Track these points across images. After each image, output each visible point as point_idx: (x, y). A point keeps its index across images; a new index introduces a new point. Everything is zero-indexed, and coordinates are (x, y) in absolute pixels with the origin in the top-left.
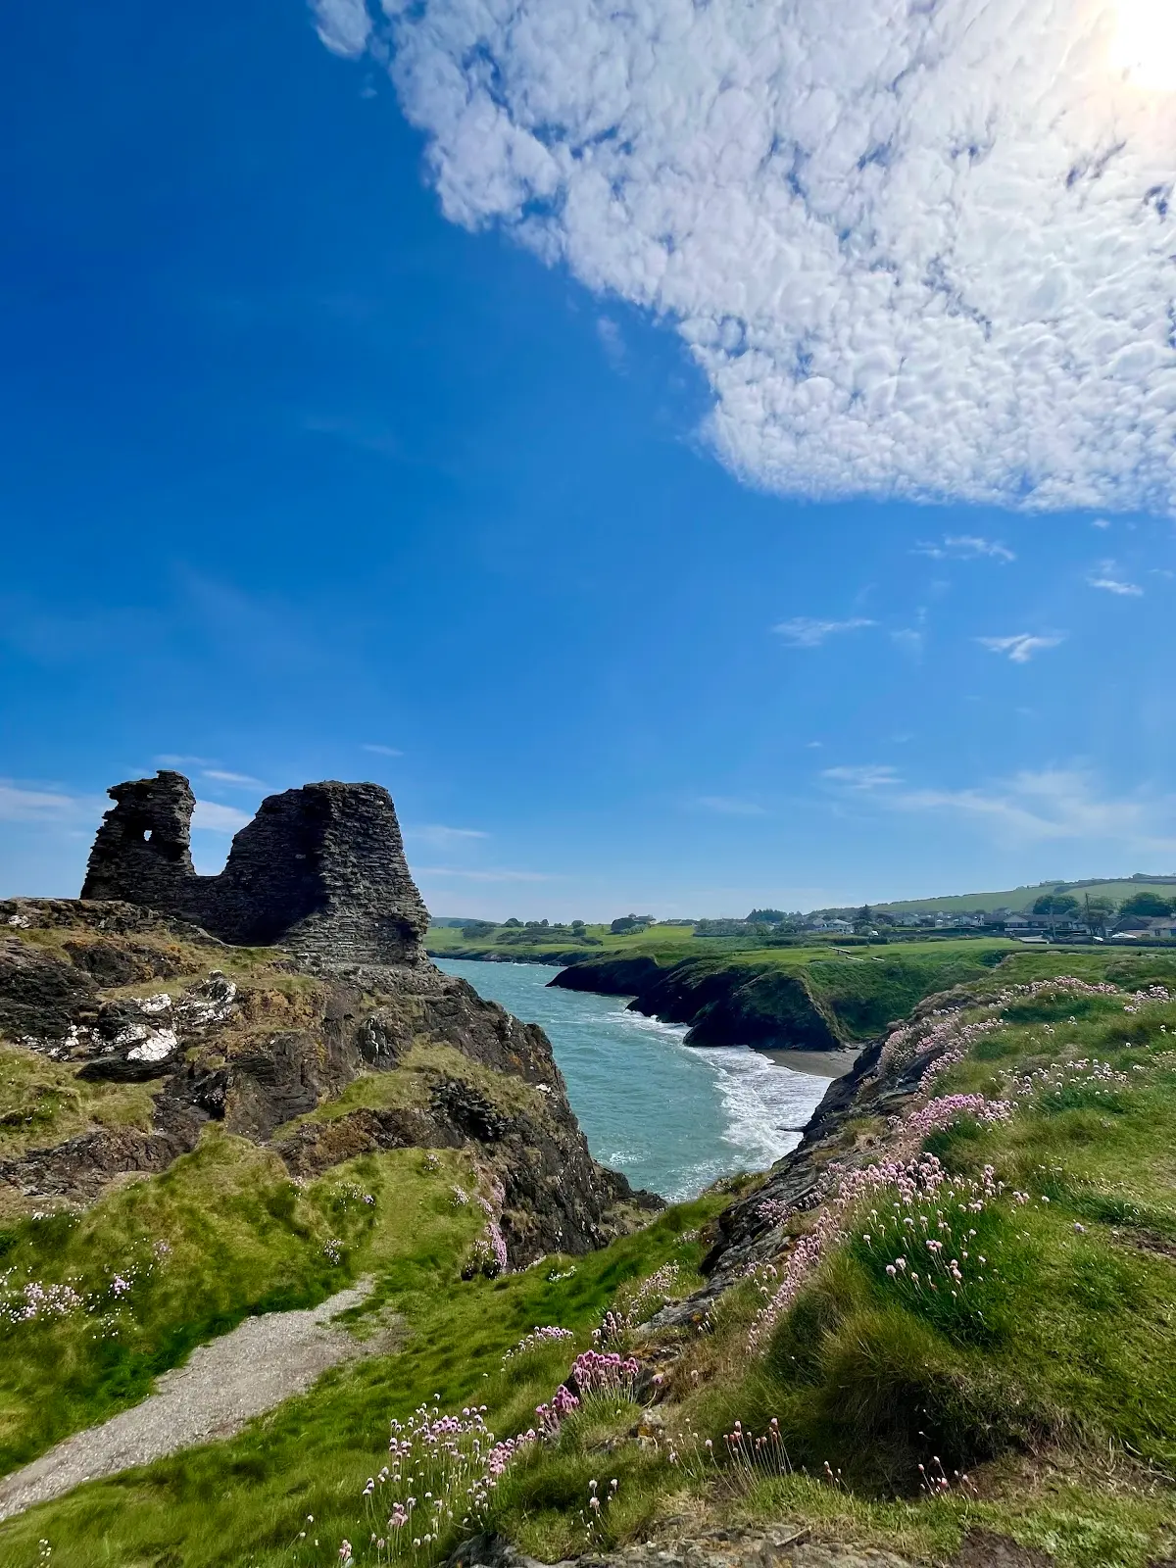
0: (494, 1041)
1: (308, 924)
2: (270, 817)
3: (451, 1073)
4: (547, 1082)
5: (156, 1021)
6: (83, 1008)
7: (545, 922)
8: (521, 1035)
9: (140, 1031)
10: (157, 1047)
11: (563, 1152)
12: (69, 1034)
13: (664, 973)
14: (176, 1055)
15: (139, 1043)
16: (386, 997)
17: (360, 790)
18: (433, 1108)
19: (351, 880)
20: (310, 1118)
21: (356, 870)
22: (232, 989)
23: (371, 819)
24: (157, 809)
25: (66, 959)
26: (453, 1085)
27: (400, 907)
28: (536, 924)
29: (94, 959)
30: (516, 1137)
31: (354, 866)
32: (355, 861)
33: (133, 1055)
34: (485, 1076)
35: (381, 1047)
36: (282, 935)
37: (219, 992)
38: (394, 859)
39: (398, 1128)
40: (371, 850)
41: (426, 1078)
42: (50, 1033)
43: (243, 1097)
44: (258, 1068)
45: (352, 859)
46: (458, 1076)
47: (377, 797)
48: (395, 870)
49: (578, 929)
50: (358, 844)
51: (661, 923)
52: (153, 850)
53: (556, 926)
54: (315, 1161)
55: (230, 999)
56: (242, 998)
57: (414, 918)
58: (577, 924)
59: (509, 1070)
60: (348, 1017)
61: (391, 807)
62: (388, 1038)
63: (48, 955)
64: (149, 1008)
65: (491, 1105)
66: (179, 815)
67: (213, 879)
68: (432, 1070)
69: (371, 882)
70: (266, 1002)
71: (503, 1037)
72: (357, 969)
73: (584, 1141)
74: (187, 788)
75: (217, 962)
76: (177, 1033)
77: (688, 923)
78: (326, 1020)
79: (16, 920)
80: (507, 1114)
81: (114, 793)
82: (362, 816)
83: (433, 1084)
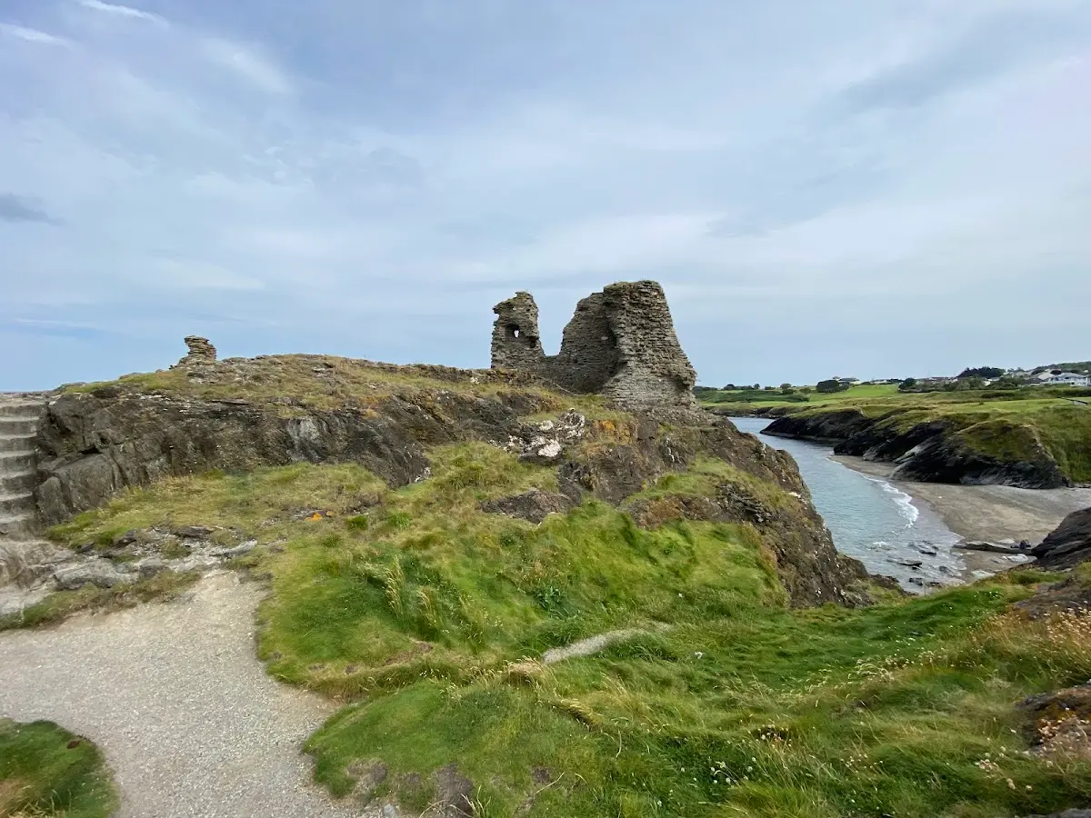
0: (753, 459)
1: (618, 381)
2: (583, 314)
3: (727, 477)
4: (798, 492)
5: (549, 435)
6: (513, 427)
7: (757, 386)
8: (773, 458)
9: (542, 440)
10: (552, 450)
11: (815, 540)
12: (509, 440)
13: (869, 422)
14: (561, 456)
15: (542, 446)
16: (673, 427)
17: (641, 286)
18: (718, 499)
19: (640, 350)
20: (639, 496)
21: (642, 343)
22: (583, 419)
23: (649, 306)
24: (520, 316)
25: (498, 399)
26: (730, 486)
27: (676, 366)
28: (750, 388)
29: (512, 401)
30: (780, 524)
31: (641, 340)
32: (642, 337)
33: (541, 453)
34: (751, 482)
35: (676, 458)
36: (601, 389)
37: (576, 420)
38: (667, 334)
39: (696, 508)
40: (652, 329)
41: (710, 480)
42: (501, 439)
43: (601, 481)
44: (607, 466)
45: (639, 335)
46: (732, 479)
47: (652, 289)
48: (669, 341)
49: (787, 391)
50: (642, 325)
51: (863, 384)
52: (522, 342)
53: (767, 388)
54: (649, 521)
55: (582, 425)
56: (588, 424)
57: (685, 375)
58: (785, 387)
59: (767, 480)
60: (651, 438)
61: (662, 295)
62: (679, 453)
63: (490, 398)
64: (543, 428)
65: (759, 502)
66: (532, 319)
67: (555, 358)
68: (713, 475)
69: (653, 351)
70: (602, 428)
71: (760, 458)
72: (651, 409)
73: (829, 534)
74: (532, 301)
75: (570, 403)
76: (559, 442)
77: (892, 382)
78: (639, 439)
79: (473, 380)
80: (772, 509)
81: (496, 310)
82: (643, 305)
83: (716, 484)
